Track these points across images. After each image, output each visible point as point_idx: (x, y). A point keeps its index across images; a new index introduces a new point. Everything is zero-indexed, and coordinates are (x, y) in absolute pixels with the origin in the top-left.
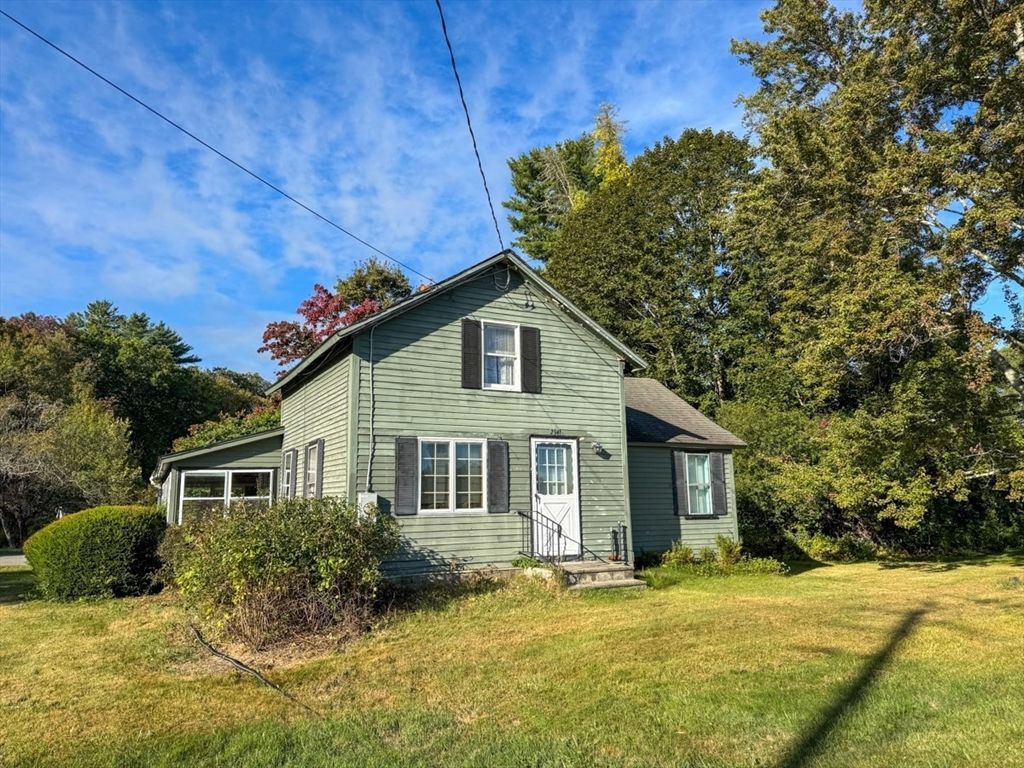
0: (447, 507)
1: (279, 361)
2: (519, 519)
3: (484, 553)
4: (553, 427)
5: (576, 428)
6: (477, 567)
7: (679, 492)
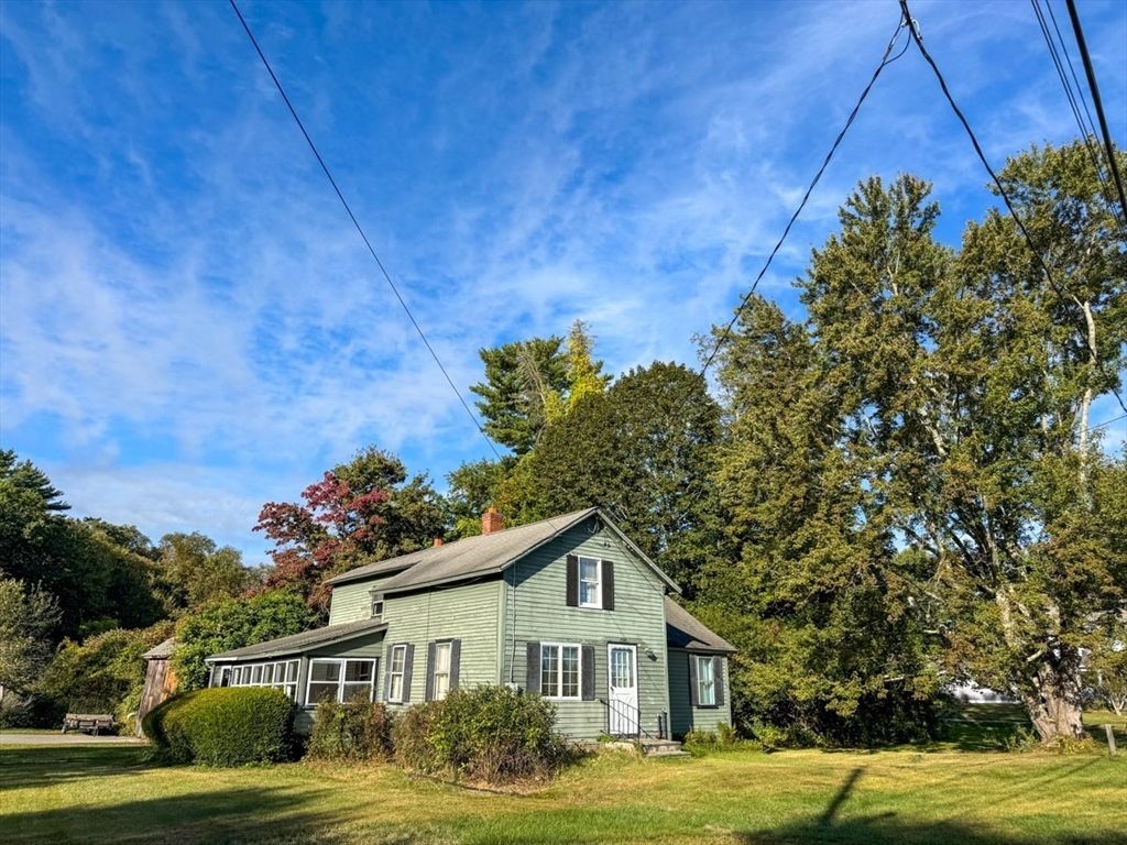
0: (556, 695)
1: (277, 541)
2: (601, 705)
3: (580, 730)
4: (621, 636)
5: (635, 637)
6: (576, 741)
7: (693, 689)
